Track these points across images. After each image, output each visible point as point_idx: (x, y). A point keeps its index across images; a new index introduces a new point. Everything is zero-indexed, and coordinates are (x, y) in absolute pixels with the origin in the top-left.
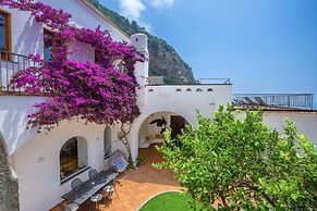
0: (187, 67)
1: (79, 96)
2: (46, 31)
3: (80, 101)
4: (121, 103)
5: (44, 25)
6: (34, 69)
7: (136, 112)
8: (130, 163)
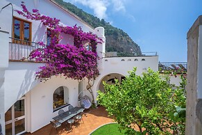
0: (136, 46)
1: (62, 63)
2: (48, 30)
3: (63, 66)
4: (87, 68)
5: (47, 26)
7: (97, 73)
8: (93, 104)
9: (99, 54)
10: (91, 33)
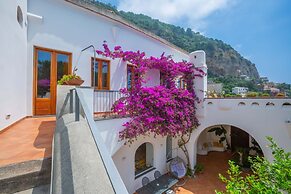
6: (123, 99)
8: (189, 170)
10: (184, 62)
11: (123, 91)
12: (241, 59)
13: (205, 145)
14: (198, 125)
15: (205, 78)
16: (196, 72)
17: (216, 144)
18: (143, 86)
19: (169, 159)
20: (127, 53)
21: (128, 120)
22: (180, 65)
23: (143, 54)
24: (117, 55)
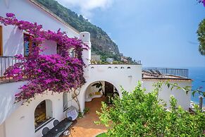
0: (115, 44)
3: (48, 81)
4: (74, 78)
6: (20, 64)
8: (80, 113)
9: (85, 61)
10: (76, 38)
11: (19, 57)
12: (111, 41)
13: (90, 95)
14: (85, 82)
15: (90, 51)
16: (84, 47)
17: (97, 94)
18: (41, 53)
19: (65, 109)
20: (22, 22)
21: (26, 83)
22: (73, 40)
23: (41, 27)
24: (10, 22)
